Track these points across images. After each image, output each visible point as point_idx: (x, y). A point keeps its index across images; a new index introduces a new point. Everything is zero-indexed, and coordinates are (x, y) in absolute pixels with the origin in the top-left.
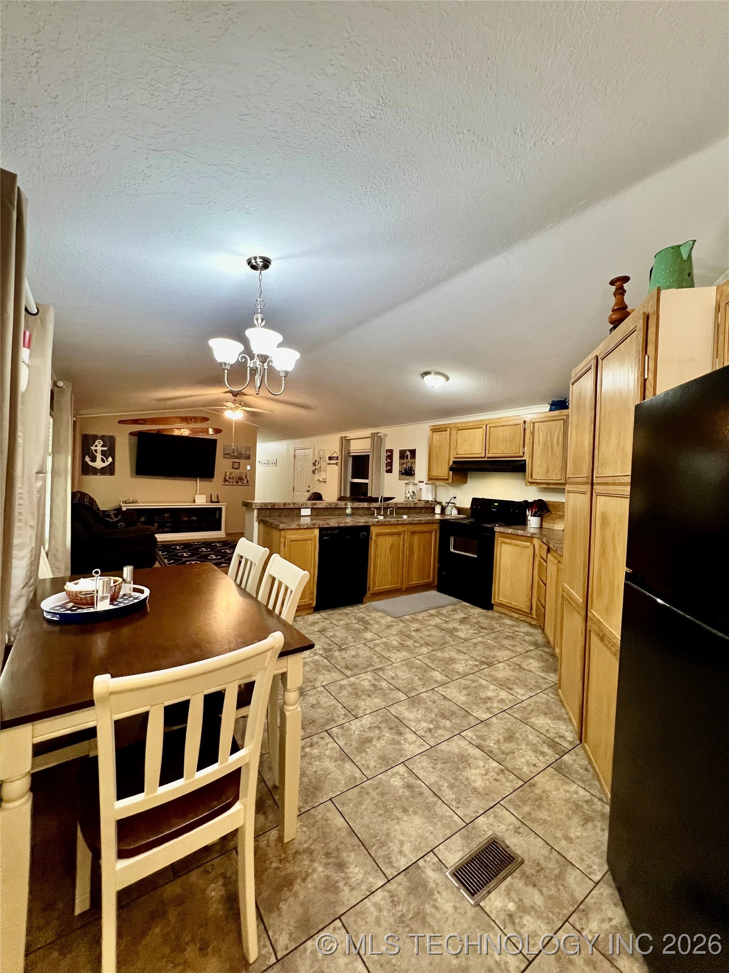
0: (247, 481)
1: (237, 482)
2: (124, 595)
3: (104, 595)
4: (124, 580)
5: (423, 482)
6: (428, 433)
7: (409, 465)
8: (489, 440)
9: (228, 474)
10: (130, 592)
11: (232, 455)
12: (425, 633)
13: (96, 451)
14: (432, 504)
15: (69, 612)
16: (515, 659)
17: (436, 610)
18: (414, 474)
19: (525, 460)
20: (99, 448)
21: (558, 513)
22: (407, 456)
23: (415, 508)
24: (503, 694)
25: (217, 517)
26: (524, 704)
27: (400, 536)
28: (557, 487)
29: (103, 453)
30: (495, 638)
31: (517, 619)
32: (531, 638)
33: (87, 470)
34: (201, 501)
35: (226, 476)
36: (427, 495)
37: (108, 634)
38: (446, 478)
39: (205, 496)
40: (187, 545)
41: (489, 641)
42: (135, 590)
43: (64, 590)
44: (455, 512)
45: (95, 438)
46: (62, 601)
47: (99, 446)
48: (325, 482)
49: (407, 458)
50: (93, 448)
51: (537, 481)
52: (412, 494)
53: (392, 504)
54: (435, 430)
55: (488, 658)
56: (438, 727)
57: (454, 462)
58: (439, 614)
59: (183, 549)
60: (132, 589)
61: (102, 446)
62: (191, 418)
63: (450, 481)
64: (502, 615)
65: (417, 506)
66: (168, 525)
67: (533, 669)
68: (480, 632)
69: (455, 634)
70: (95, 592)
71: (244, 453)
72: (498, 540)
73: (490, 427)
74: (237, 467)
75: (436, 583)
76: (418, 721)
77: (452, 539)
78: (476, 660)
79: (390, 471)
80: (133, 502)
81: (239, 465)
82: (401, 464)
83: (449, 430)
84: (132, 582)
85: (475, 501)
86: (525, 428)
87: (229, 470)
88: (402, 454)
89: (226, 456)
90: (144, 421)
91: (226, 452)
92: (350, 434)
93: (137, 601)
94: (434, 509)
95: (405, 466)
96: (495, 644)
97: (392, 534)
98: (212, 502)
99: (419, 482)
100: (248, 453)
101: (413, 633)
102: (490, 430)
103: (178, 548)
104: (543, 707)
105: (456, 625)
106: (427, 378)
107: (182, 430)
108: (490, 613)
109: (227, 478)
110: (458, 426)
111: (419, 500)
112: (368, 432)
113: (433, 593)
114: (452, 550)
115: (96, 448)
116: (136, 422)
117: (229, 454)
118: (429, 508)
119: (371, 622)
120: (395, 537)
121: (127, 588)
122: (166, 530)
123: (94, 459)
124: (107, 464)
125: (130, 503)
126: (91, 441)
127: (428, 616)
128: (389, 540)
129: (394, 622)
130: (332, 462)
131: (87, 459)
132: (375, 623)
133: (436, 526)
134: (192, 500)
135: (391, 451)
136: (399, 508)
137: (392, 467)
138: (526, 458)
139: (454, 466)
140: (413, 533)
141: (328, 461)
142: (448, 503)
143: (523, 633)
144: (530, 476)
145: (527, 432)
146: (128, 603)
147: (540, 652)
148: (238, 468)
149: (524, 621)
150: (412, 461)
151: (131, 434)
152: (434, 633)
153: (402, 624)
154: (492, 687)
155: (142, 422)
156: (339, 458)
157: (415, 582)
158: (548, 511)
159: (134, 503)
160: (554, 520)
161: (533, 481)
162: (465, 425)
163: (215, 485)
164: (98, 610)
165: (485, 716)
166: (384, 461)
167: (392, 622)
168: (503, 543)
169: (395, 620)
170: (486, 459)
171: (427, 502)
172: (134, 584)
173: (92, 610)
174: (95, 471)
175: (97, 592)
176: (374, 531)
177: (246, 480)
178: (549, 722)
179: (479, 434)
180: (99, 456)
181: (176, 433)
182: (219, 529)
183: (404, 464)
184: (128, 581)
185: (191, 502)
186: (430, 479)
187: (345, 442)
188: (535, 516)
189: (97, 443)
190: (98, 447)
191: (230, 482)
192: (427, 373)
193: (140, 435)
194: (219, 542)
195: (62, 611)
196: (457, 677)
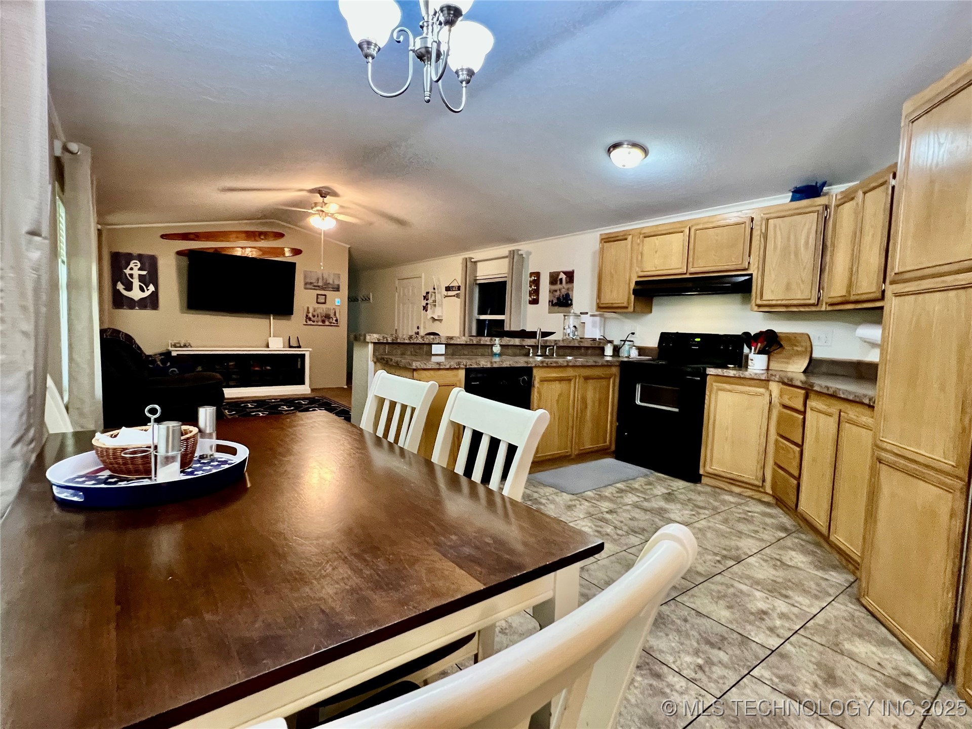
0: (337, 320)
1: (323, 321)
2: (202, 457)
3: (170, 454)
4: (200, 431)
5: (587, 313)
6: (596, 245)
7: (564, 292)
8: (694, 249)
9: (311, 310)
10: (211, 453)
11: (316, 284)
12: (625, 515)
13: (131, 275)
14: (600, 343)
15: (103, 486)
16: (767, 551)
17: (624, 483)
18: (571, 304)
19: (751, 275)
20: (136, 273)
21: (795, 348)
22: (561, 279)
23: (579, 348)
24: (781, 606)
25: (299, 367)
26: (819, 620)
27: (570, 383)
28: (802, 309)
29: (141, 278)
30: (726, 521)
31: (740, 494)
32: (773, 521)
33: (120, 301)
34: (277, 346)
35: (308, 312)
36: (592, 331)
37: (179, 526)
38: (625, 305)
39: (281, 339)
40: (261, 403)
41: (717, 525)
42: (220, 449)
43: (91, 447)
44: (634, 354)
45: (129, 257)
46: (89, 468)
47: (136, 269)
48: (440, 321)
49: (561, 283)
50: (127, 271)
51: (771, 302)
52: (574, 329)
53: (550, 341)
54: (608, 240)
55: (730, 550)
56: (710, 662)
57: (637, 283)
58: (632, 490)
59: (256, 407)
60: (214, 448)
61: (139, 269)
62: (261, 233)
63: (631, 309)
64: (718, 490)
65: (582, 345)
66: (234, 376)
67: (800, 565)
68: (699, 513)
69: (666, 516)
70: (152, 450)
71: (331, 282)
72: (712, 385)
73: (697, 230)
74: (323, 301)
75: (613, 448)
76: (676, 653)
77: (639, 387)
78: (716, 554)
79: (535, 302)
80: (185, 346)
81: (326, 298)
82: (552, 292)
83: (630, 238)
84: (214, 435)
85: (664, 337)
86: (752, 228)
87: (313, 305)
88: (554, 279)
89: (308, 286)
90: (196, 236)
91: (308, 280)
92: (476, 255)
93: (227, 466)
94: (603, 349)
95: (558, 294)
96: (728, 530)
97: (560, 380)
98: (290, 347)
99: (581, 313)
100: (336, 282)
101: (608, 516)
102: (695, 234)
103: (250, 406)
104: (850, 624)
105: (662, 504)
106: (615, 153)
107: (248, 250)
108: (699, 487)
109: (310, 315)
110: (643, 232)
111: (581, 338)
112: (504, 250)
113: (610, 462)
114: (638, 402)
115: (131, 272)
116: (185, 237)
117: (311, 283)
118: (597, 348)
119: (543, 501)
120: (564, 385)
121: (206, 446)
122: (231, 383)
123: (129, 287)
124: (147, 294)
125: (181, 347)
126: (123, 262)
127: (617, 492)
128: (557, 387)
129: (575, 500)
130: (450, 293)
131: (120, 287)
132: (548, 502)
133: (615, 370)
134: (265, 344)
135: (538, 274)
136: (559, 348)
137: (538, 295)
138: (753, 270)
139: (638, 287)
140: (587, 378)
141: (445, 293)
142: (625, 341)
143: (757, 513)
144: (759, 296)
145: (756, 233)
146: (210, 470)
147: (796, 541)
148: (325, 303)
149: (750, 497)
150: (569, 286)
151: (179, 253)
152: (637, 516)
153: (586, 503)
154: (758, 594)
155: (192, 236)
156: (462, 288)
157: (588, 446)
158: (781, 346)
159: (187, 347)
160: (789, 357)
161: (765, 303)
162: (655, 229)
163: (294, 326)
164: (159, 482)
165: (774, 642)
166: (526, 288)
167: (571, 500)
168: (721, 390)
169: (574, 497)
170: (688, 276)
171: (594, 340)
172: (217, 439)
173: (146, 482)
174: (132, 304)
175: (156, 447)
176: (538, 374)
177: (334, 319)
178: (874, 649)
179: (677, 242)
180: (136, 283)
181: (239, 252)
182: (303, 383)
183: (556, 291)
184: (208, 431)
185: (264, 347)
186: (600, 307)
187: (470, 266)
188: (760, 353)
189: (132, 265)
190: (134, 270)
191: (314, 322)
192: (616, 146)
193: (191, 256)
194: (304, 399)
195: (89, 484)
196: (702, 580)
